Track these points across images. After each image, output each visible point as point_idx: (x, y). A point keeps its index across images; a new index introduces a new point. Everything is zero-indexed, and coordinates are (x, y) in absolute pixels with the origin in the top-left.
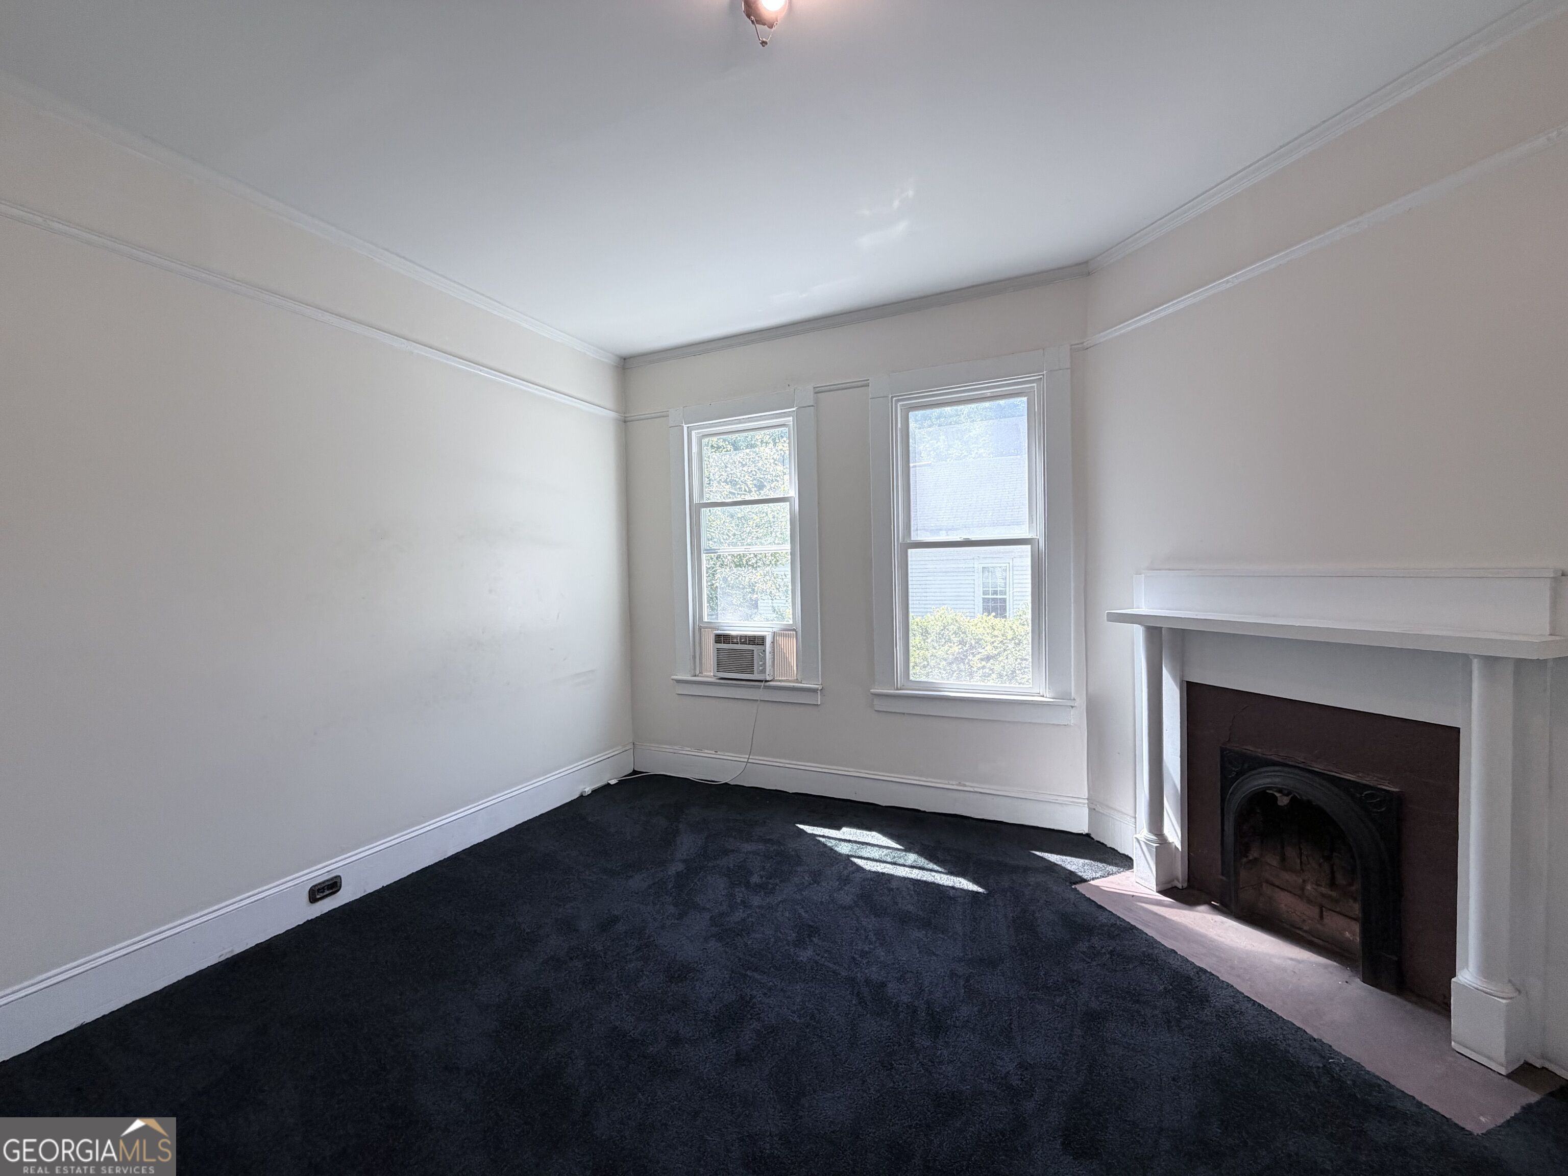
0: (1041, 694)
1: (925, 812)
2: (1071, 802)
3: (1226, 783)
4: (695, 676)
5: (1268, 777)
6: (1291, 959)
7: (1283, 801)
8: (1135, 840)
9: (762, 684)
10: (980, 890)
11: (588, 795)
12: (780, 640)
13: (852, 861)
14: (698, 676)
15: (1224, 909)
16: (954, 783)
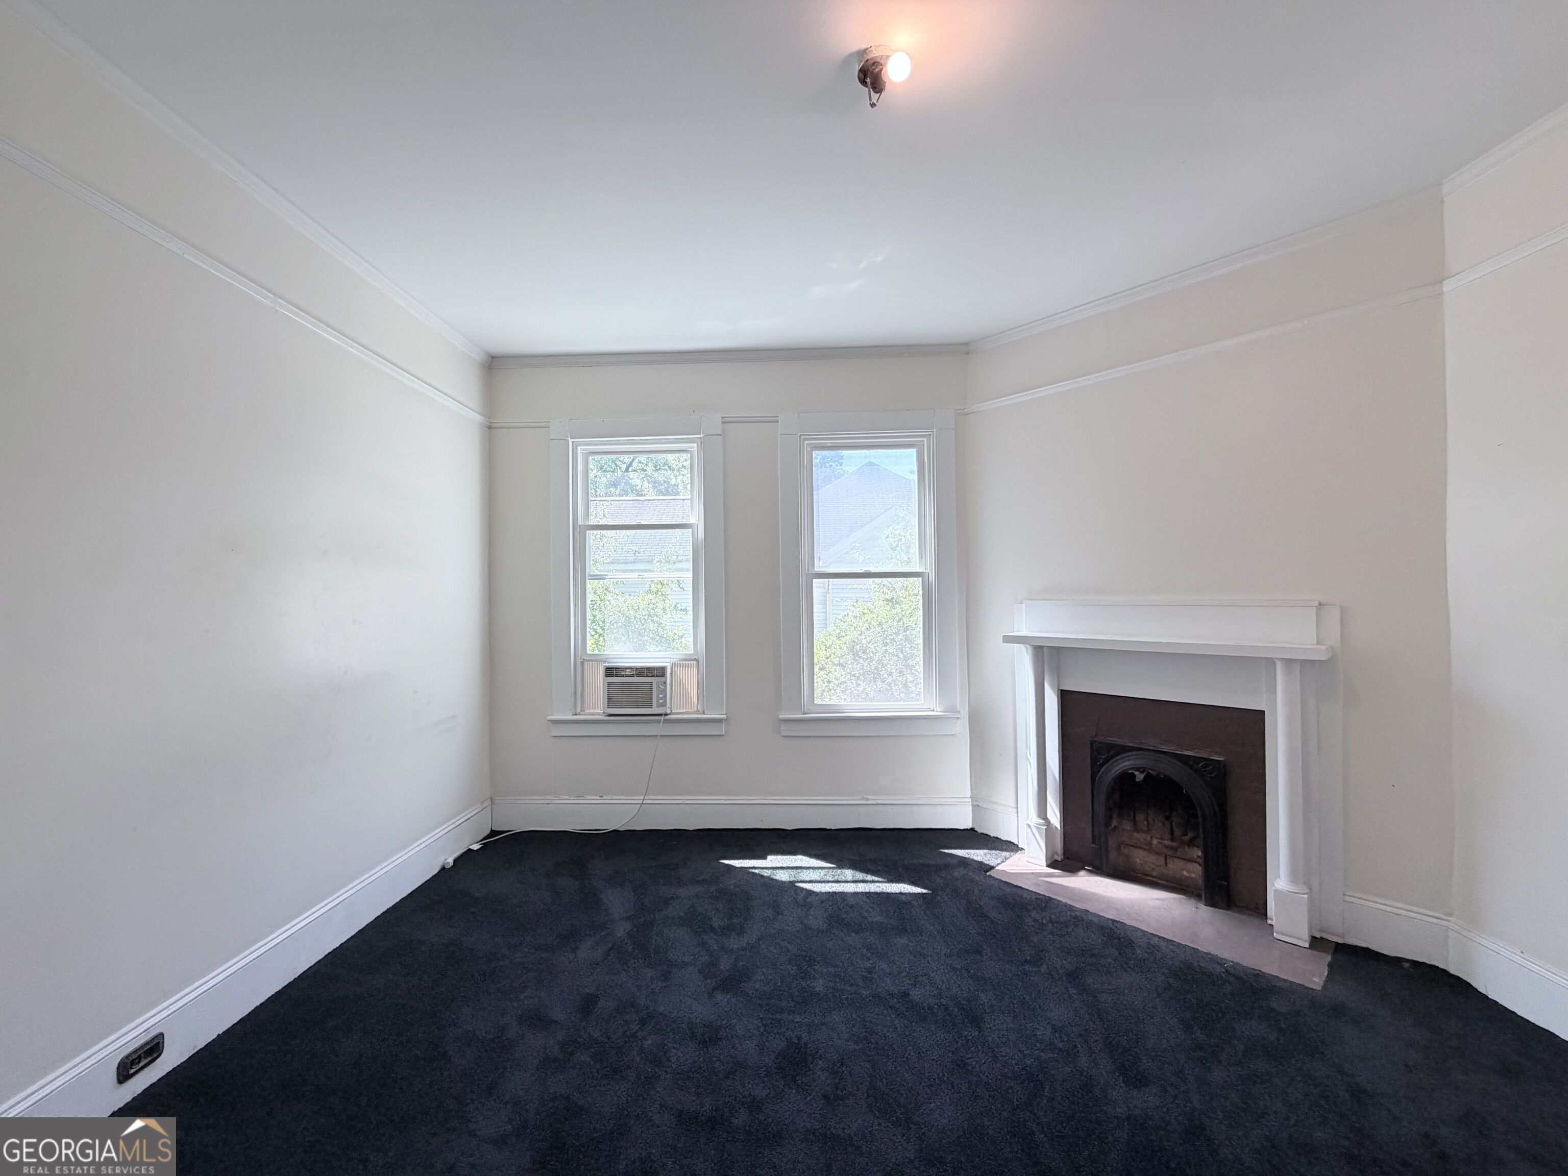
0: (932, 709)
1: (831, 830)
2: (958, 802)
3: (1096, 767)
4: (576, 714)
5: (1128, 760)
6: (1158, 899)
7: (1140, 777)
8: (1026, 826)
9: (662, 718)
10: (925, 891)
11: (452, 866)
12: (678, 670)
13: (797, 886)
14: (579, 714)
15: (1097, 871)
16: (857, 798)
